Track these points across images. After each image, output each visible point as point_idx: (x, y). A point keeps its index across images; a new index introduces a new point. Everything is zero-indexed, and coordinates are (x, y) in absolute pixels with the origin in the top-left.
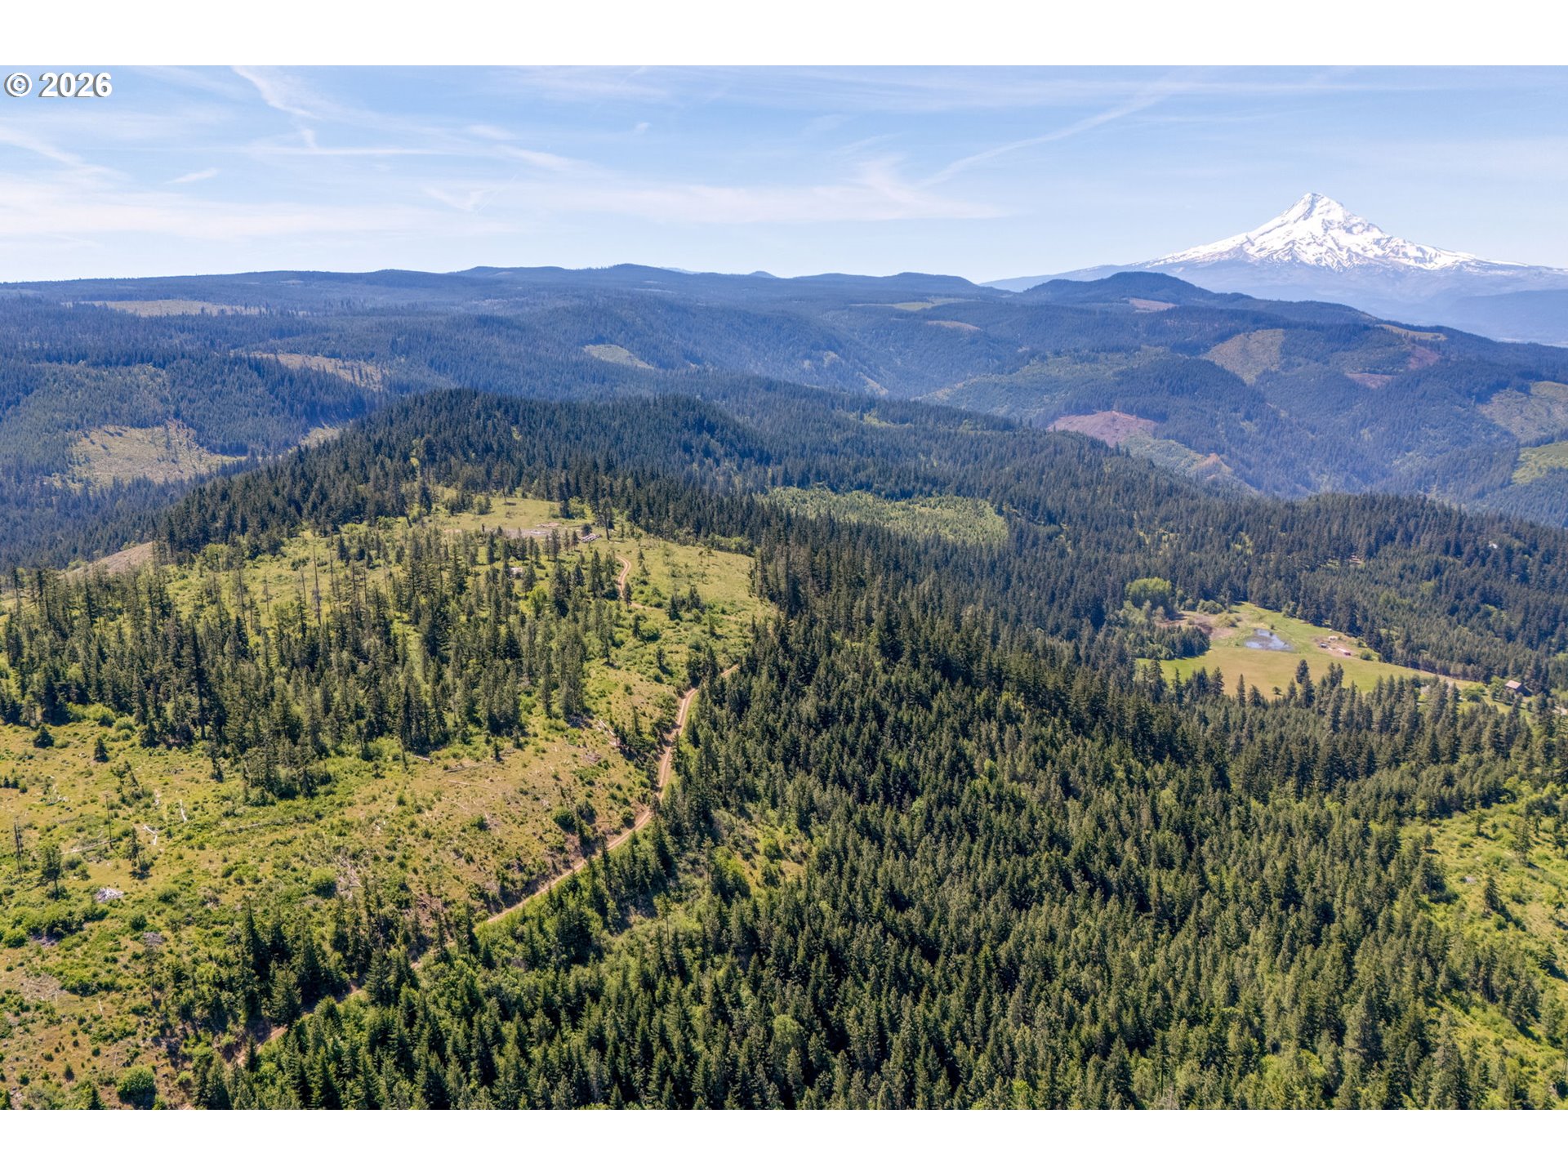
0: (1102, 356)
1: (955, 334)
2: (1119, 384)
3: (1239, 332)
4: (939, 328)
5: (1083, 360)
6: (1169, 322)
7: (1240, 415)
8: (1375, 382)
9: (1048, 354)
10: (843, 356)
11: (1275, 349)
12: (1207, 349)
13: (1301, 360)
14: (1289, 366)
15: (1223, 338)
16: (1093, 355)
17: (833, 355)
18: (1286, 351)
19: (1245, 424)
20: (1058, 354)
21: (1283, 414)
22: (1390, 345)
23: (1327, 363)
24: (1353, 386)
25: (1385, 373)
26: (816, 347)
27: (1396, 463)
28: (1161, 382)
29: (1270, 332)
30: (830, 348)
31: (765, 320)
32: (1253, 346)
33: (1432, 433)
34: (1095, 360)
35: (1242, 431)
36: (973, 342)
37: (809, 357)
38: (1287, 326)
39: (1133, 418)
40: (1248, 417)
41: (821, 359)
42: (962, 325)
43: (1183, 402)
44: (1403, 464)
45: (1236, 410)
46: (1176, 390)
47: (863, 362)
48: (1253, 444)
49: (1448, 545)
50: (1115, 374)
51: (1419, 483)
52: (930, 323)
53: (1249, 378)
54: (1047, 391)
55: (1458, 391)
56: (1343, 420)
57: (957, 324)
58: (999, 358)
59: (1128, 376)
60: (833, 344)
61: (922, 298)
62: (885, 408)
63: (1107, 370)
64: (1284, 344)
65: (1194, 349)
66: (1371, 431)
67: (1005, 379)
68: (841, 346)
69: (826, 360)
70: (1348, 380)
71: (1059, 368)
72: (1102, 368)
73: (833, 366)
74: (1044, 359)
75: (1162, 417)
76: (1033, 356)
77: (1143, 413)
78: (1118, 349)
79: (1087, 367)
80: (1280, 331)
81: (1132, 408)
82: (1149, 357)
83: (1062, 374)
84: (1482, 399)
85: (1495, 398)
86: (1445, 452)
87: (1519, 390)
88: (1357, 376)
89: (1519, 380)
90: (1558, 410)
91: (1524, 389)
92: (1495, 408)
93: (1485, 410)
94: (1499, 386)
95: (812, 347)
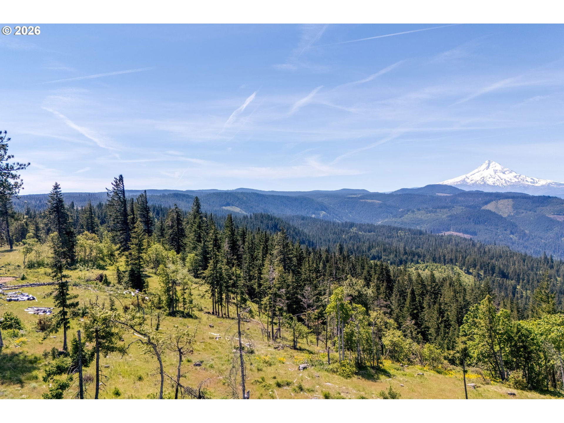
0: (438, 210)
1: (372, 204)
2: (451, 220)
3: (492, 201)
4: (365, 203)
5: (430, 212)
6: (460, 199)
7: (508, 232)
8: (561, 218)
9: (415, 210)
10: (328, 213)
11: (510, 207)
12: (480, 208)
13: (523, 211)
14: (518, 213)
15: (486, 203)
16: (434, 210)
17: (324, 212)
18: (515, 207)
19: (511, 236)
20: (419, 210)
21: (527, 232)
23: (535, 211)
24: (551, 220)
26: (317, 209)
28: (470, 219)
29: (506, 200)
30: (324, 210)
31: (296, 199)
32: (500, 206)
34: (435, 212)
35: (511, 239)
36: (380, 207)
37: (314, 213)
38: (512, 198)
40: (512, 233)
41: (319, 214)
42: (375, 201)
43: (481, 227)
45: (506, 230)
46: (477, 222)
47: (337, 215)
50: (448, 217)
52: (361, 200)
53: (504, 216)
54: (418, 224)
56: (551, 234)
57: (372, 201)
58: (391, 213)
59: (453, 218)
60: (324, 208)
63: (443, 215)
64: (514, 205)
67: (399, 220)
68: (327, 209)
69: (322, 215)
70: (549, 218)
71: (421, 215)
72: (440, 215)
73: (324, 216)
74: (413, 212)
75: (474, 233)
76: (408, 211)
77: (466, 232)
78: (445, 207)
79: (433, 215)
80: (510, 200)
81: (460, 230)
82: (458, 210)
83: (423, 217)
88: (551, 216)
95: (315, 210)
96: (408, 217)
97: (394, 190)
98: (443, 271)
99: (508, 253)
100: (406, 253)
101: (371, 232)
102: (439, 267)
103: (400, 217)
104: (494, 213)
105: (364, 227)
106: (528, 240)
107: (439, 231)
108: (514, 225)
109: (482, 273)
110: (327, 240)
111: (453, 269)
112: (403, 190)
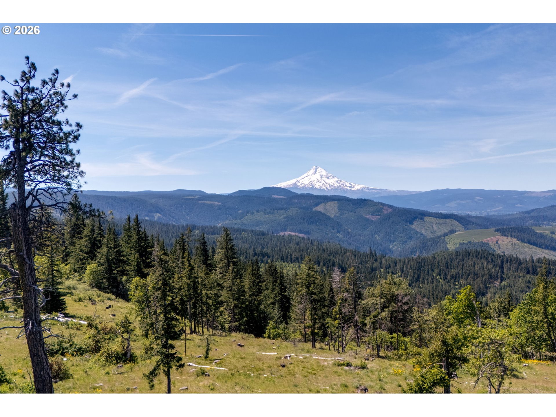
0: (276, 212)
1: (211, 206)
2: (287, 221)
3: (322, 203)
4: (204, 204)
5: (268, 213)
6: (294, 201)
7: (336, 231)
8: (374, 218)
9: (254, 211)
10: (163, 215)
11: (336, 208)
12: (312, 209)
13: (346, 212)
14: (342, 214)
15: (317, 205)
16: (272, 211)
17: (159, 215)
18: (340, 209)
19: (338, 234)
20: (258, 211)
21: (350, 230)
22: (375, 206)
23: (355, 212)
24: (367, 220)
25: (376, 215)
26: (151, 211)
27: (391, 247)
28: (304, 220)
29: (332, 203)
30: (158, 212)
32: (328, 207)
33: (400, 235)
34: (273, 213)
35: (338, 237)
36: (220, 209)
37: (148, 216)
38: (338, 200)
40: (338, 232)
41: (153, 217)
42: (214, 202)
43: (313, 227)
44: (394, 247)
45: (333, 229)
46: (310, 222)
47: (173, 217)
50: (284, 218)
52: (200, 202)
53: (332, 217)
54: (258, 225)
55: (403, 220)
56: (367, 232)
57: (211, 202)
58: (231, 215)
59: (289, 218)
60: (158, 210)
63: (280, 216)
64: (338, 207)
65: (307, 208)
66: (379, 236)
67: (239, 222)
68: (162, 211)
69: (156, 217)
70: (365, 218)
71: (260, 217)
72: (278, 216)
73: (159, 218)
74: (253, 213)
75: (308, 233)
76: (248, 212)
77: (301, 232)
78: (281, 209)
79: (271, 216)
80: (336, 202)
81: (296, 230)
82: (293, 211)
83: (261, 219)
84: (411, 223)
85: (415, 223)
86: (406, 242)
87: (421, 219)
88: (367, 216)
89: (420, 216)
90: (434, 226)
91: (422, 219)
92: (416, 226)
93: (413, 227)
94: (415, 218)
95: (149, 212)
96: (247, 219)
97: (231, 192)
98: (291, 269)
99: (342, 249)
100: (255, 254)
101: (215, 234)
102: (287, 266)
103: (240, 219)
104: (324, 214)
105: (206, 230)
106: (350, 237)
107: (277, 231)
108: (339, 225)
109: (324, 269)
110: (170, 245)
111: (300, 266)
112: (240, 191)
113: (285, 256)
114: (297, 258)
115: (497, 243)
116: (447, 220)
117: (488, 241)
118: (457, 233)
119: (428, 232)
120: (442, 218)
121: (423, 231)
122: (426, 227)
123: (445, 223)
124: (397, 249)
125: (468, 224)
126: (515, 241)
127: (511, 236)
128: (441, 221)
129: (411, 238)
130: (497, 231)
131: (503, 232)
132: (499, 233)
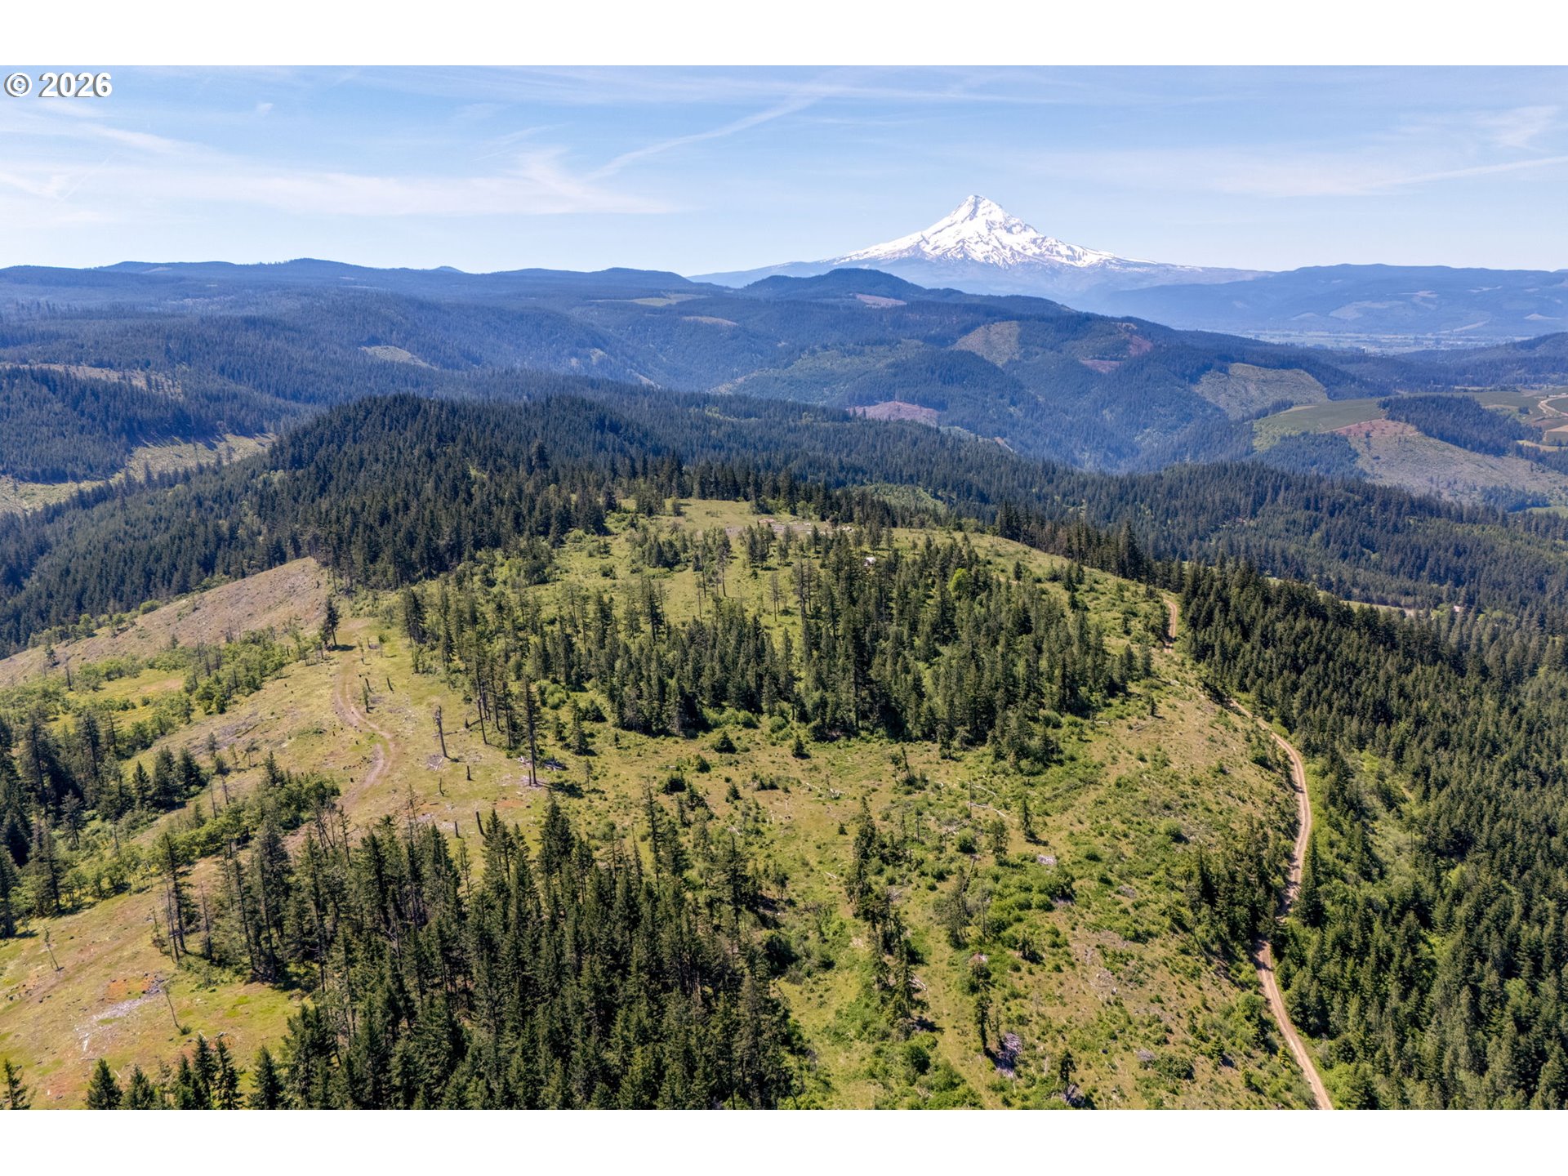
0: (867, 349)
1: (714, 329)
2: (895, 375)
3: (979, 325)
4: (697, 324)
5: (850, 353)
7: (1007, 400)
8: (1105, 367)
9: (817, 348)
10: (610, 353)
11: (1013, 339)
12: (954, 341)
13: (1037, 349)
14: (1027, 355)
15: (967, 330)
16: (858, 348)
17: (599, 352)
18: (1023, 341)
19: (1012, 409)
20: (825, 347)
21: (1041, 399)
22: (1111, 334)
23: (1060, 351)
24: (1088, 372)
25: (1111, 359)
26: (580, 344)
27: (1139, 439)
28: (933, 373)
29: (1006, 324)
30: (598, 347)
31: (521, 317)
32: (994, 338)
33: (1162, 411)
34: (861, 353)
35: (1011, 415)
36: (734, 337)
37: (575, 355)
38: (1019, 318)
39: (916, 407)
40: (1013, 403)
41: (588, 357)
42: (721, 320)
43: (954, 390)
44: (1143, 439)
45: (1002, 397)
46: (948, 379)
47: (632, 358)
48: (1023, 427)
49: (1308, 500)
50: (889, 366)
51: (1175, 455)
52: (687, 318)
53: (1000, 364)
54: (826, 384)
55: (1175, 373)
56: (1085, 402)
57: (714, 320)
58: (761, 353)
59: (899, 368)
60: (599, 341)
61: (657, 294)
62: (725, 403)
63: (879, 362)
64: (1020, 336)
65: (942, 341)
66: (1111, 412)
67: (784, 374)
68: (605, 342)
69: (594, 359)
70: (1083, 366)
71: (831, 362)
72: (871, 360)
73: (602, 363)
74: (813, 352)
75: (941, 405)
76: (802, 350)
77: (925, 403)
78: (880, 342)
79: (857, 360)
80: (1015, 323)
81: (913, 398)
82: (910, 349)
83: (835, 366)
84: (1194, 380)
85: (1204, 379)
86: (1175, 428)
87: (1220, 370)
88: (1088, 362)
89: (1217, 363)
90: (1252, 388)
91: (1224, 370)
92: (1205, 388)
93: (1197, 389)
94: (1206, 368)
95: (577, 344)
96: (803, 365)
103: (786, 366)
104: (981, 360)
106: (1041, 416)
108: (1018, 386)
111: (914, 491)
112: (774, 279)
113: (891, 472)
114: (911, 477)
115: (1368, 436)
116: (1287, 374)
117: (1349, 431)
118: (1294, 409)
119: (1234, 404)
120: (1274, 367)
121: (1222, 401)
122: (1231, 391)
123: (1280, 380)
124: (1150, 444)
125: (1338, 384)
126: (1411, 431)
127: (1407, 421)
128: (1271, 374)
129: (1188, 418)
130: (1384, 405)
131: (1395, 410)
132: (1384, 412)
